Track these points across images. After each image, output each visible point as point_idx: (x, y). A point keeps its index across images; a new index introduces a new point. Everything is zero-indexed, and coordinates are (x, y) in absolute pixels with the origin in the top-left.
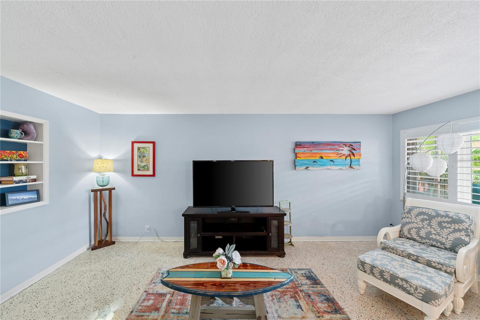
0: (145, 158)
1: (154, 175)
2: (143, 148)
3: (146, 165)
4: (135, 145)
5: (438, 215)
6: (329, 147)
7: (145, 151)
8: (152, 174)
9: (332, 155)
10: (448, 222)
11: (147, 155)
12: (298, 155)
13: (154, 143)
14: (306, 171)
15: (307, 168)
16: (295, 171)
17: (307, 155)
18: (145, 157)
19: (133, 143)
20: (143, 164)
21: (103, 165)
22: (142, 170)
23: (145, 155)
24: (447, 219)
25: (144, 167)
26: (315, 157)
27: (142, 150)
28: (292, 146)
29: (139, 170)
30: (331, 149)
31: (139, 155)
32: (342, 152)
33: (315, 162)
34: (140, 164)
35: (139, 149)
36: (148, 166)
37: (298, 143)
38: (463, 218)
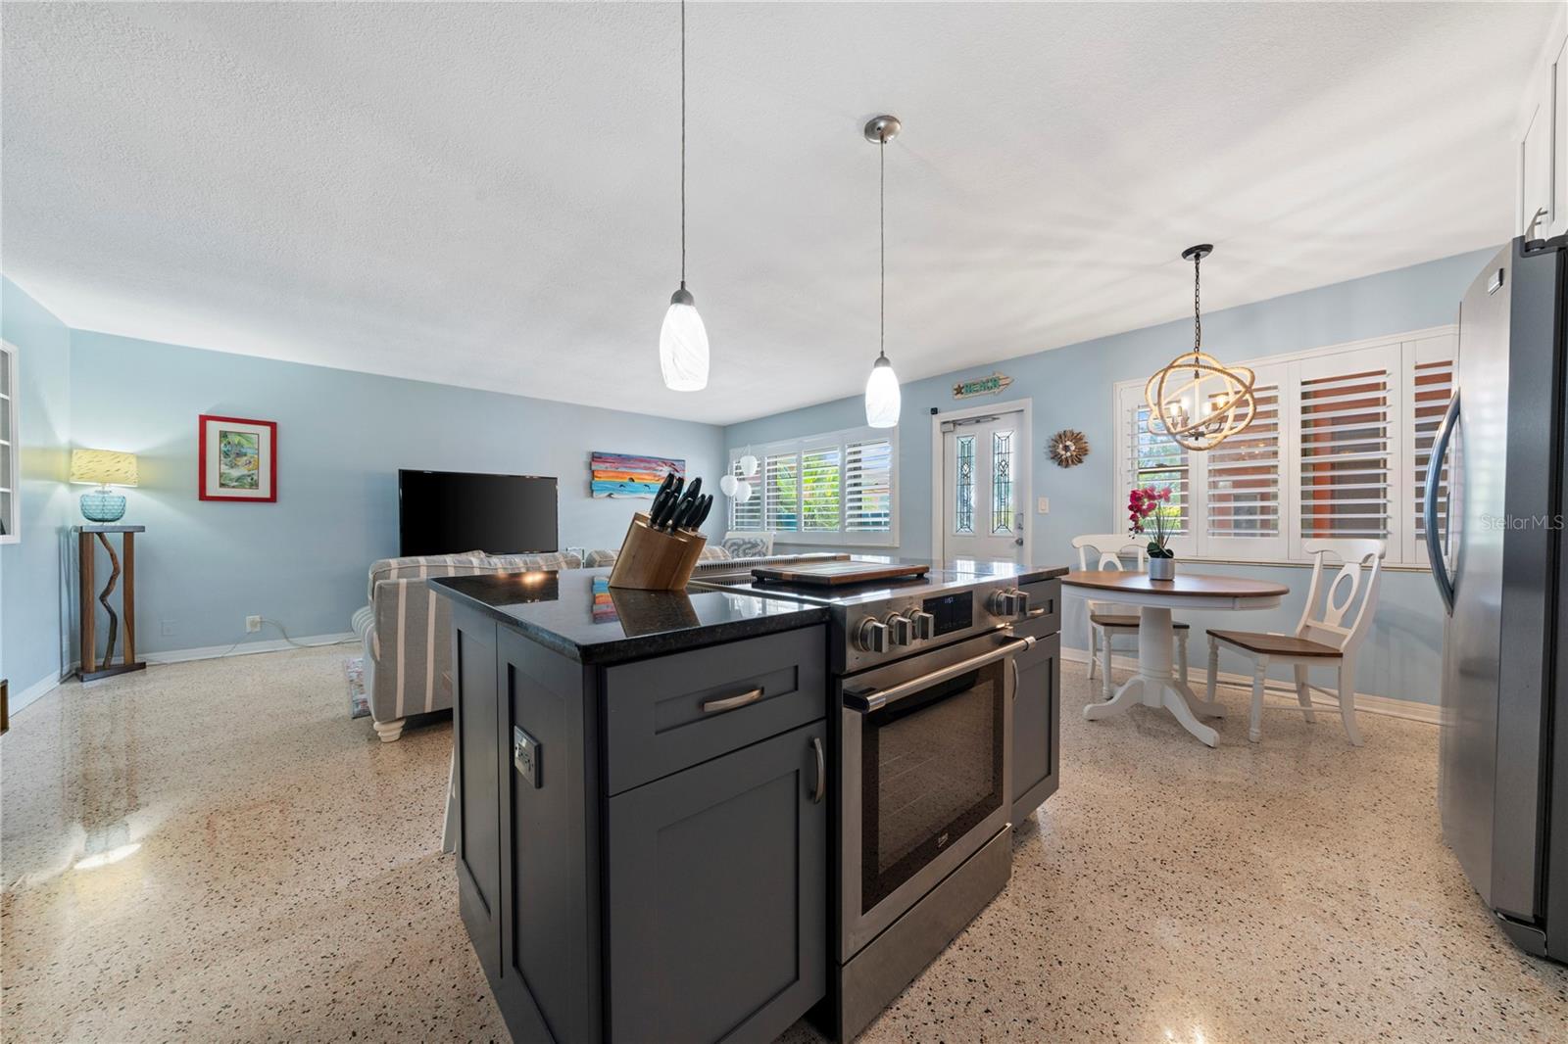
0: (245, 458)
1: (273, 498)
2: (239, 434)
3: (249, 476)
4: (210, 424)
5: (745, 543)
6: (643, 465)
7: (243, 441)
8: (268, 495)
9: (646, 477)
10: (749, 548)
11: (250, 452)
12: (596, 474)
13: (273, 426)
14: (609, 499)
15: (610, 495)
16: (590, 500)
17: (611, 474)
18: (245, 455)
19: (203, 420)
20: (235, 473)
21: (119, 466)
22: (234, 487)
23: (244, 451)
24: (749, 546)
25: (238, 479)
26: (622, 478)
27: (236, 439)
28: (585, 458)
29: (222, 485)
30: (645, 468)
31: (223, 449)
32: (658, 473)
33: (622, 486)
34: (227, 471)
35: (224, 435)
36: (255, 478)
37: (596, 455)
38: (759, 541)
